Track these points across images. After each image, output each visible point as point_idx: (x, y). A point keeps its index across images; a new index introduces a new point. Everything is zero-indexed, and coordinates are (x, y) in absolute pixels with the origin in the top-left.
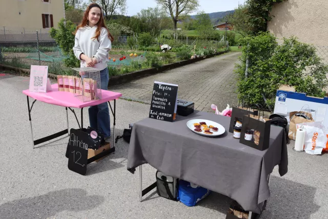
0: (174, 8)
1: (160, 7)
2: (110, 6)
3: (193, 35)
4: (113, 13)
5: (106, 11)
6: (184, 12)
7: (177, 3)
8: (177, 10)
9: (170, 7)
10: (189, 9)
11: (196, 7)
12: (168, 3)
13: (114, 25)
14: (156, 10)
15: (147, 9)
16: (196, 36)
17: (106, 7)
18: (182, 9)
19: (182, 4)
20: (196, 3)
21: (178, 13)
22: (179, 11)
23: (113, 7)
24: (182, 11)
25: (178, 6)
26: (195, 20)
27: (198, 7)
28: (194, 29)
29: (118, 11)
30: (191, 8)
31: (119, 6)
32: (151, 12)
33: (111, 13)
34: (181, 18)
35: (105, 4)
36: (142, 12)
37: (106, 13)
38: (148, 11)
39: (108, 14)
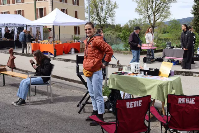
0: (152, 17)
1: (142, 17)
2: (103, 18)
3: (167, 37)
4: (105, 23)
5: (100, 22)
6: (159, 20)
7: (154, 14)
8: (154, 19)
9: (149, 17)
10: (163, 18)
11: (169, 16)
12: (147, 14)
13: (111, 32)
14: (140, 20)
15: (133, 20)
16: (170, 37)
17: (100, 19)
18: (158, 18)
19: (158, 14)
20: (169, 13)
21: (155, 21)
22: (156, 19)
23: (105, 19)
24: (158, 19)
25: (155, 16)
26: (169, 26)
27: (170, 16)
28: (168, 33)
29: (109, 21)
30: (165, 17)
31: (110, 18)
32: (136, 21)
33: (104, 23)
34: (157, 25)
35: (99, 16)
36: (129, 22)
37: (100, 23)
38: (134, 21)
39: (102, 23)
